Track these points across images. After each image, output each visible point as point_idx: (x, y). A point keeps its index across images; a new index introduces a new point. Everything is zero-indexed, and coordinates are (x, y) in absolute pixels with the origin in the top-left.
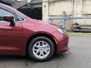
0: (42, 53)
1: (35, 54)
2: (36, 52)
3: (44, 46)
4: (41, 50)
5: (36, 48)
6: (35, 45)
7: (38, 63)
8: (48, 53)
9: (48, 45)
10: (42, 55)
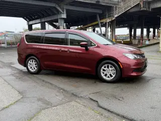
0: (108, 75)
1: (102, 75)
2: (104, 73)
3: (110, 69)
4: (108, 72)
5: (104, 70)
6: (103, 68)
7: (105, 83)
8: (114, 76)
9: (114, 68)
10: (109, 77)
